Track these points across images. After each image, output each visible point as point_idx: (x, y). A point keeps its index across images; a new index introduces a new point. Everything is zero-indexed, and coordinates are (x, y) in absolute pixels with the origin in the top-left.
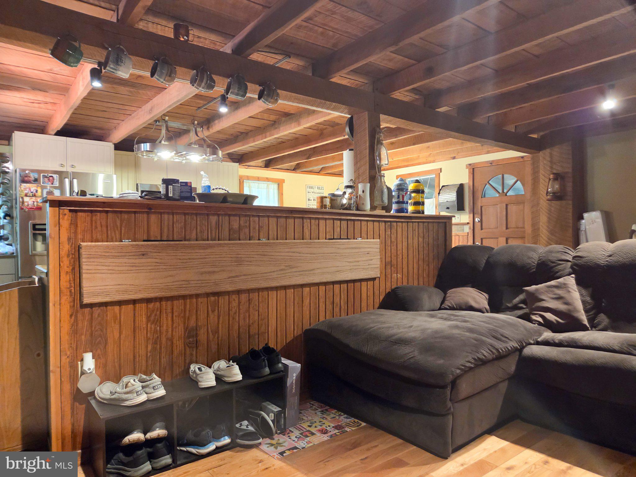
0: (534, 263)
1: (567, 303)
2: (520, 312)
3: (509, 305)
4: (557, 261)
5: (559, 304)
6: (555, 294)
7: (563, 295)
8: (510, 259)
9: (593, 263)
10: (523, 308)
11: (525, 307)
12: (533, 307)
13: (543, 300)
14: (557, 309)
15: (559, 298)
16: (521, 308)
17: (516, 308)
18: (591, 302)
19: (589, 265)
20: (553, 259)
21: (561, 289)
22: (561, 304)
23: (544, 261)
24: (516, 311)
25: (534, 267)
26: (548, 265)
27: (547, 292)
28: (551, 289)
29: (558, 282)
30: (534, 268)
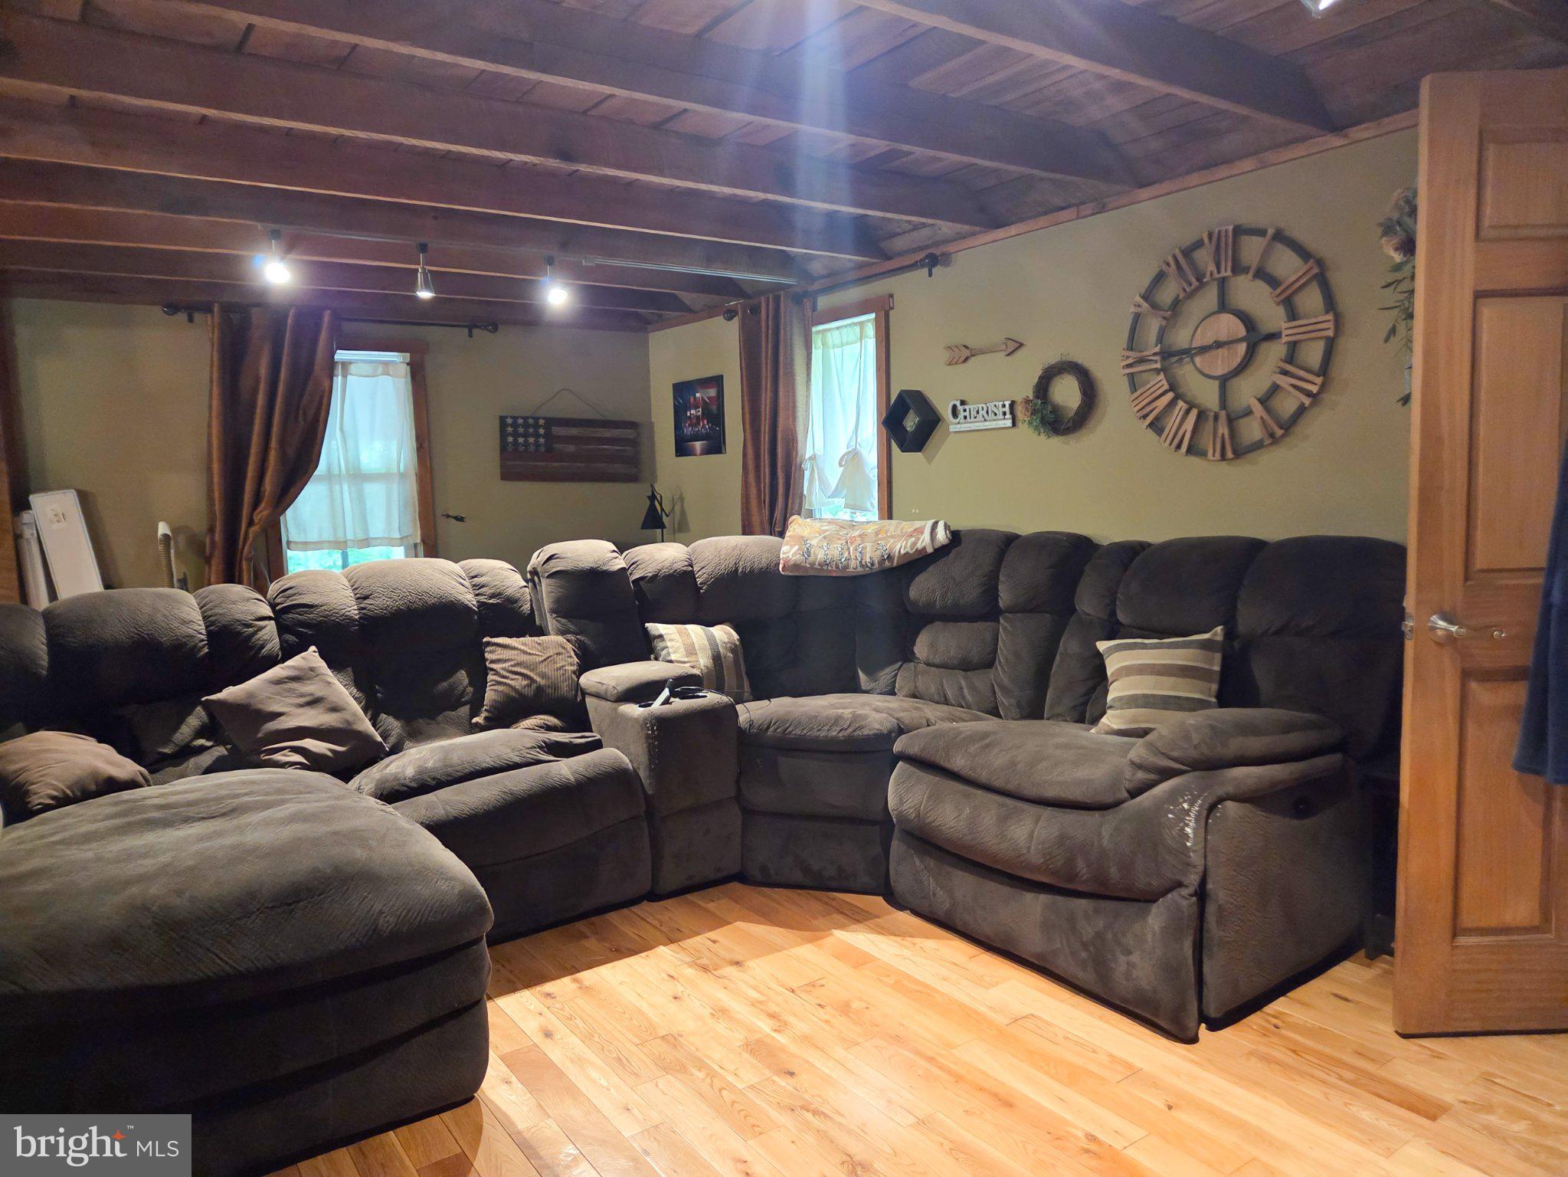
0: (200, 633)
1: (335, 709)
2: (206, 759)
3: (167, 751)
4: (253, 620)
5: (319, 714)
6: (302, 695)
7: (319, 694)
8: (133, 632)
9: (342, 616)
10: (206, 748)
11: (209, 744)
12: (260, 735)
13: (280, 714)
14: (321, 725)
15: (314, 702)
16: (202, 749)
17: (187, 752)
18: (361, 695)
19: (334, 620)
20: (248, 618)
21: (308, 682)
22: (323, 713)
23: (225, 626)
24: (193, 759)
25: (204, 642)
26: (239, 633)
27: (278, 694)
28: (285, 686)
29: (289, 667)
30: (204, 645)
